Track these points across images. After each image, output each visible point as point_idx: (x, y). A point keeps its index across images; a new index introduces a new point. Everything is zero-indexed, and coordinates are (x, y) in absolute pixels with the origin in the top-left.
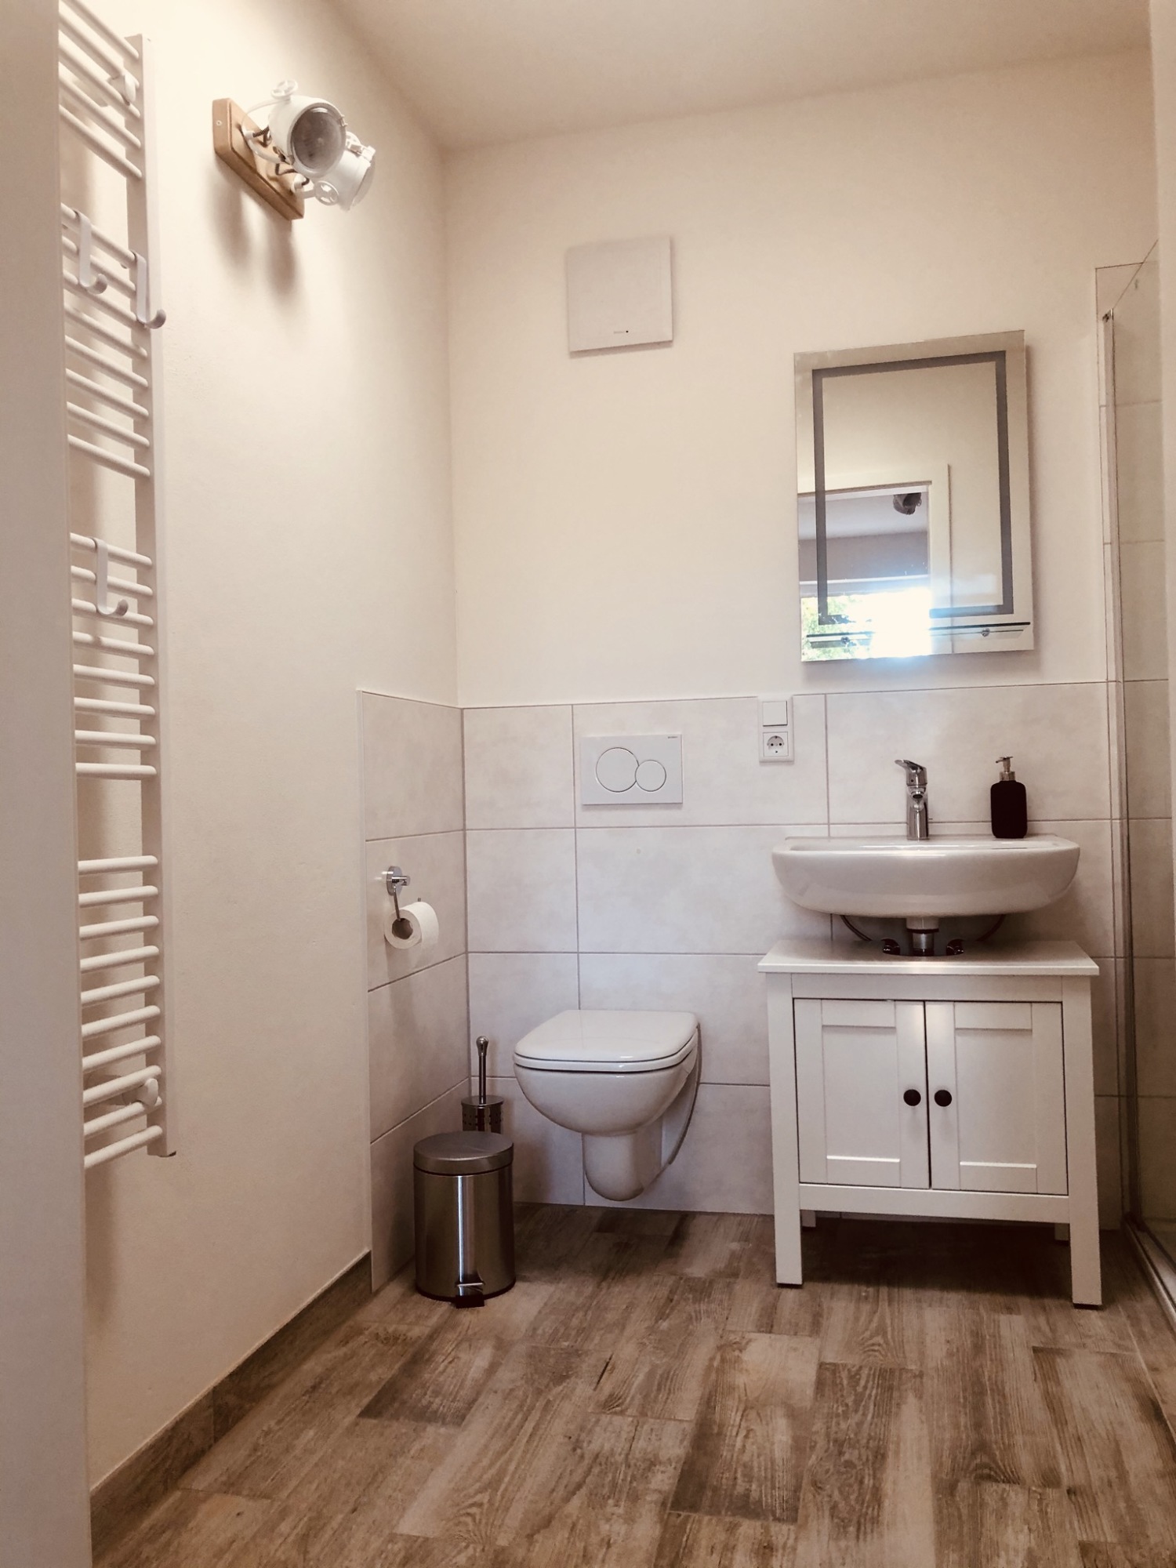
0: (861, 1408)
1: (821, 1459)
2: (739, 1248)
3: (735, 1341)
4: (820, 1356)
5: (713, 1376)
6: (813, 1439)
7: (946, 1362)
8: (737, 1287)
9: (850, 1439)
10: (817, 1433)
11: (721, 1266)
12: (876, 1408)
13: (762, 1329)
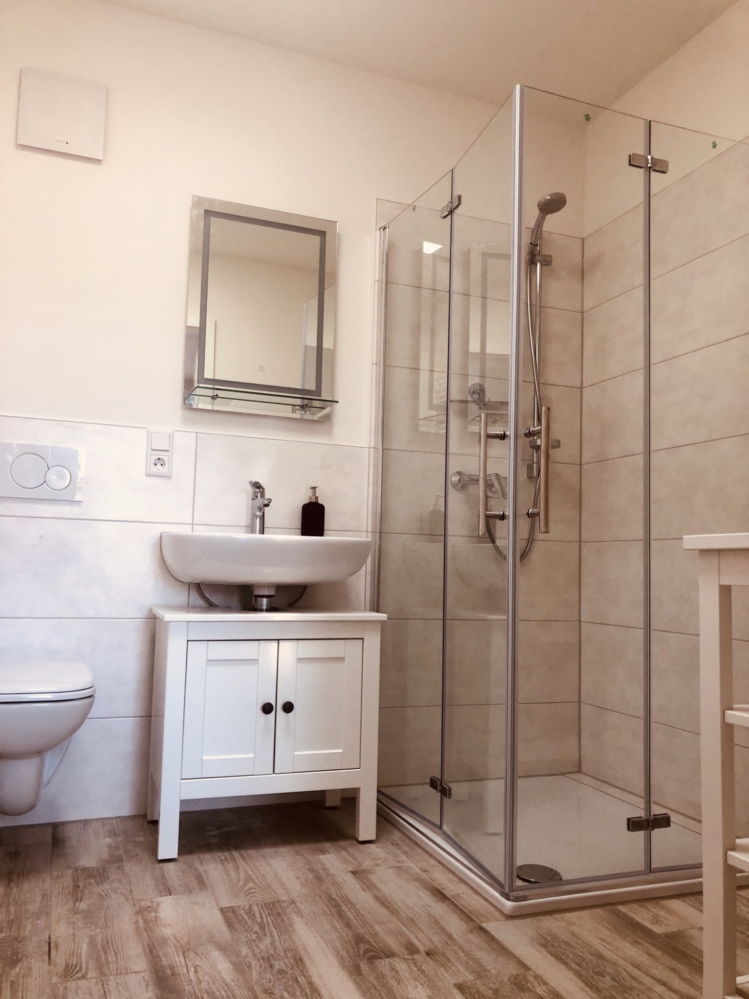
0: (267, 932)
1: (260, 973)
2: (112, 842)
3: (147, 906)
4: (217, 904)
5: (145, 934)
6: (246, 961)
7: (304, 891)
8: (126, 869)
9: (272, 955)
10: (246, 956)
11: (105, 856)
12: (277, 930)
13: (163, 894)
